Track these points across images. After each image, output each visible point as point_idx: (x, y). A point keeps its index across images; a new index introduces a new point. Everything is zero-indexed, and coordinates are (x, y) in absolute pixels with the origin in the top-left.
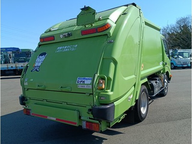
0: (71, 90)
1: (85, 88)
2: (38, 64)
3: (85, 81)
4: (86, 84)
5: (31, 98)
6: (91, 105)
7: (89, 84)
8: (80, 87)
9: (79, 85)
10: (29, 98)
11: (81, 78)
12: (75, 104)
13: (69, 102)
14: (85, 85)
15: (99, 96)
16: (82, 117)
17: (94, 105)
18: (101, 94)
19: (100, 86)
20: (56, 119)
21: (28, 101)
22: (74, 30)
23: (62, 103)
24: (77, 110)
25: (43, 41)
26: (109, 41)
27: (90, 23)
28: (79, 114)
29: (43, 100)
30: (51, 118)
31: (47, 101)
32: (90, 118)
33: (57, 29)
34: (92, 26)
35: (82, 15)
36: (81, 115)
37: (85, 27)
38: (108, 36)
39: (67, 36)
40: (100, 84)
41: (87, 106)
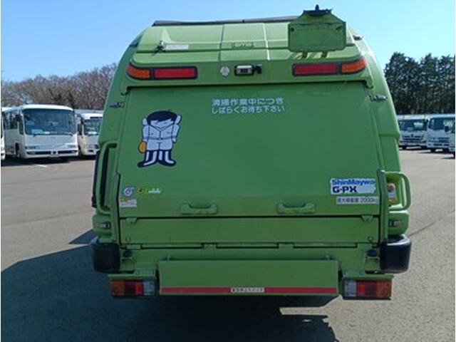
0: (316, 212)
1: (359, 202)
2: (159, 143)
3: (355, 187)
4: (361, 195)
5: (144, 246)
6: (371, 242)
7: (371, 195)
8: (343, 203)
9: (342, 198)
10: (139, 247)
11: (340, 180)
12: (322, 245)
13: (298, 241)
14: (359, 198)
15: (390, 220)
16: (343, 272)
17: (381, 241)
18: (391, 214)
19: (390, 197)
20: (263, 289)
21: (134, 255)
22: (268, 59)
23: (277, 247)
24: (327, 257)
25: (148, 76)
26: (377, 96)
27: (333, 48)
28: (340, 267)
29: (200, 246)
30: (248, 291)
31: (218, 248)
32: (368, 272)
33: (186, 47)
34: (324, 56)
35: (303, 25)
36: (343, 269)
37: (304, 56)
38: (368, 84)
39: (249, 72)
40: (389, 194)
41: (358, 245)
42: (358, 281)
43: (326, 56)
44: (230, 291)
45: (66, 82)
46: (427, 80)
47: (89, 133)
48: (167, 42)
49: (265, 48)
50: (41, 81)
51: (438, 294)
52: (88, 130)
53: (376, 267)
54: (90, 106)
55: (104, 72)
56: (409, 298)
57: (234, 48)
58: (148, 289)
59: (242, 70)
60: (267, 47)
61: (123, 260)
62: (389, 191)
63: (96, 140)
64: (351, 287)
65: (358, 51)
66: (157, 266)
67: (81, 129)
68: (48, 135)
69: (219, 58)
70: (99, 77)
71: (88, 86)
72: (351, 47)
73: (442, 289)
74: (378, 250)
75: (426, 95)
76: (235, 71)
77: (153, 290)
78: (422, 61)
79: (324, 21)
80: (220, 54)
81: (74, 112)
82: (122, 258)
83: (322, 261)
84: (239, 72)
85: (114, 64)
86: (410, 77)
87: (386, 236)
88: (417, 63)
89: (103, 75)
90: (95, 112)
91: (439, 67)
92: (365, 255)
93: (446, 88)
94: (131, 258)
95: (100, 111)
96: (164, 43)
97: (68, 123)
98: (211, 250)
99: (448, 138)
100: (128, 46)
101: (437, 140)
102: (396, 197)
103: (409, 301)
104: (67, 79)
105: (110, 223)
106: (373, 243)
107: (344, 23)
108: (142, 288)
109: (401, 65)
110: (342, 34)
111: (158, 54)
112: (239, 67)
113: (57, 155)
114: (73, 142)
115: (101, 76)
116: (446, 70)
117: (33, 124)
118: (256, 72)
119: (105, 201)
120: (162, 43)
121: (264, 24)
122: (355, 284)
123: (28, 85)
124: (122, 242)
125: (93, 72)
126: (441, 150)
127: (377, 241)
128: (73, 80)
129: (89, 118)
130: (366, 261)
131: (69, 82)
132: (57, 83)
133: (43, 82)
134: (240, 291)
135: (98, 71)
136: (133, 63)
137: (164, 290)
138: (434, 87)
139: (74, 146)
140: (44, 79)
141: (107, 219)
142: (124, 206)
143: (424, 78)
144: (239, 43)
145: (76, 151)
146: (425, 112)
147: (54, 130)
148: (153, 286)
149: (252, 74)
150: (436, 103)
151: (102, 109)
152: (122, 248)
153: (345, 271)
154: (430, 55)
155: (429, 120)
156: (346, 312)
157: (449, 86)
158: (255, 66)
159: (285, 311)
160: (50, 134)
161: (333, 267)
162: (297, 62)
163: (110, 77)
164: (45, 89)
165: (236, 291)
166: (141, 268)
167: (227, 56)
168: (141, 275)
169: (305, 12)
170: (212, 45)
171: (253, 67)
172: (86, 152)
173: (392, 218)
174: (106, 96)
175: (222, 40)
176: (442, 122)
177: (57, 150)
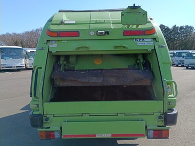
5: (54, 115)
6: (160, 112)
10: (53, 116)
12: (138, 114)
15: (168, 102)
16: (147, 126)
17: (165, 112)
18: (169, 99)
19: (168, 91)
20: (111, 135)
21: (50, 120)
22: (112, 28)
23: (117, 115)
24: (140, 119)
25: (57, 35)
26: (161, 45)
27: (141, 24)
28: (146, 124)
29: (81, 115)
30: (104, 136)
31: (89, 116)
32: (158, 126)
33: (74, 22)
34: (137, 27)
35: (128, 13)
36: (147, 125)
37: (128, 27)
38: (157, 40)
39: (104, 34)
40: (168, 90)
41: (154, 114)
42: (154, 130)
43: (138, 27)
44: (95, 136)
45: (19, 36)
46: (174, 36)
47: (30, 58)
48: (65, 20)
49: (111, 23)
50: (9, 35)
51: (186, 132)
52: (29, 57)
53: (162, 124)
54: (30, 46)
55: (36, 31)
56: (174, 135)
57: (96, 23)
58: (57, 135)
59: (100, 33)
60: (111, 22)
61: (45, 122)
62: (168, 89)
63: (33, 61)
64: (151, 133)
65: (152, 25)
66: (61, 124)
67: (26, 57)
68: (11, 59)
69: (90, 27)
70: (34, 34)
71: (29, 37)
72: (149, 23)
73: (188, 130)
74: (163, 116)
75: (174, 42)
76: (97, 33)
77: (59, 136)
78: (172, 28)
79: (138, 11)
80: (90, 26)
81: (23, 49)
82: (44, 121)
83: (138, 122)
84: (99, 34)
85: (41, 28)
86: (167, 35)
87: (167, 110)
88: (170, 29)
89: (36, 33)
90: (32, 49)
91: (179, 31)
92: (157, 118)
93: (182, 39)
94: (48, 121)
95: (34, 49)
96: (64, 20)
97: (20, 54)
98: (86, 117)
99: (184, 61)
100: (47, 21)
101: (179, 61)
102: (170, 91)
103: (174, 136)
104: (20, 34)
105: (38, 104)
106: (161, 113)
107: (147, 12)
108: (53, 135)
109: (164, 30)
110: (146, 17)
111: (61, 25)
112: (99, 32)
113: (15, 68)
114: (23, 62)
115: (35, 33)
116: (182, 32)
117: (4, 54)
118: (106, 34)
119: (36, 94)
120: (63, 20)
121: (109, 12)
122: (153, 132)
123: (3, 37)
124: (44, 114)
125: (32, 31)
126: (181, 66)
127: (163, 112)
128: (23, 35)
129: (30, 52)
130: (158, 121)
131: (21, 36)
132: (16, 36)
133: (9, 36)
134: (100, 136)
135: (34, 31)
136: (49, 29)
137: (64, 136)
138: (177, 39)
139: (23, 64)
140: (10, 34)
141: (37, 103)
142: (51, 47)
143: (173, 35)
144: (99, 20)
145: (24, 66)
146: (173, 50)
147: (14, 57)
148: (59, 134)
149: (105, 35)
150: (178, 45)
151: (36, 48)
152: (44, 117)
153: (148, 126)
154: (175, 25)
155: (176, 53)
156: (147, 142)
157: (184, 38)
158: (106, 31)
159: (119, 142)
160: (12, 59)
161: (143, 124)
162: (125, 30)
163: (39, 34)
164: (10, 39)
165: (98, 136)
166: (53, 126)
167: (93, 26)
168: (53, 129)
169: (128, 7)
170: (86, 21)
171: (105, 31)
172: (28, 66)
173: (169, 101)
174: (37, 42)
175: (90, 19)
176: (181, 54)
177: (15, 66)
